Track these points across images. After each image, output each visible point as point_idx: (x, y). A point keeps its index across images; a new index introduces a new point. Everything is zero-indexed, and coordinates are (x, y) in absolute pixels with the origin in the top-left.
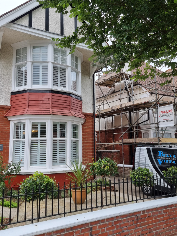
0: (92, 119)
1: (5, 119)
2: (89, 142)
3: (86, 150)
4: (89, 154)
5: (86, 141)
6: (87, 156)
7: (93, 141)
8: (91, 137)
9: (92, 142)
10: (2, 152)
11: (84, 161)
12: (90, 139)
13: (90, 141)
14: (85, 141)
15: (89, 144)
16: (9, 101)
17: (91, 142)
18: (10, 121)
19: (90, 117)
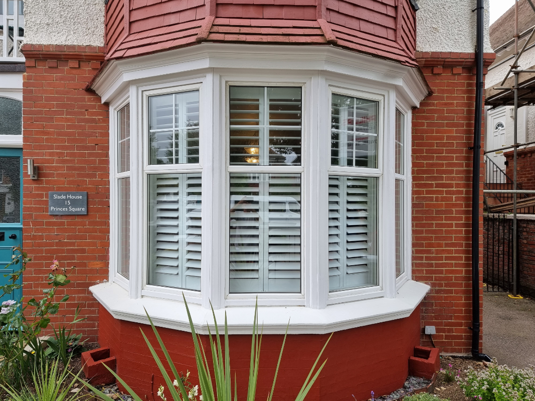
2: (451, 186)
3: (433, 219)
4: (445, 238)
5: (435, 178)
6: (440, 245)
7: (467, 179)
8: (461, 165)
9: (467, 186)
11: (421, 265)
12: (452, 172)
13: (452, 179)
14: (428, 179)
15: (447, 192)
16: (101, 30)
17: (458, 185)
18: (107, 104)
19: (458, 70)
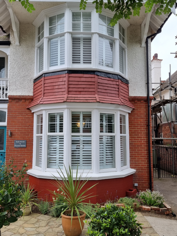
0: (146, 104)
1: (28, 111)
2: (141, 137)
3: (136, 148)
4: (140, 154)
5: (136, 135)
6: (139, 157)
7: (147, 135)
8: (145, 131)
9: (146, 137)
10: (26, 149)
11: (133, 163)
12: (142, 133)
13: (142, 135)
14: (134, 135)
15: (141, 140)
16: (32, 91)
17: (144, 137)
18: (33, 113)
19: (142, 101)
